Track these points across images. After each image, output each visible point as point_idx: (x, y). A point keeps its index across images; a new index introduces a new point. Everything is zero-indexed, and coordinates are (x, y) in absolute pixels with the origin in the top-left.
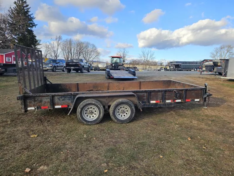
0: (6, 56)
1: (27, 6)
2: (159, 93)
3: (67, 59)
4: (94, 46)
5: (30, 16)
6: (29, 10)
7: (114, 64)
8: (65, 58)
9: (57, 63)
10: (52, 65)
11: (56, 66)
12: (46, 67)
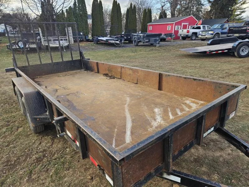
9: (223, 29)
10: (214, 32)
11: (220, 33)
12: (205, 35)
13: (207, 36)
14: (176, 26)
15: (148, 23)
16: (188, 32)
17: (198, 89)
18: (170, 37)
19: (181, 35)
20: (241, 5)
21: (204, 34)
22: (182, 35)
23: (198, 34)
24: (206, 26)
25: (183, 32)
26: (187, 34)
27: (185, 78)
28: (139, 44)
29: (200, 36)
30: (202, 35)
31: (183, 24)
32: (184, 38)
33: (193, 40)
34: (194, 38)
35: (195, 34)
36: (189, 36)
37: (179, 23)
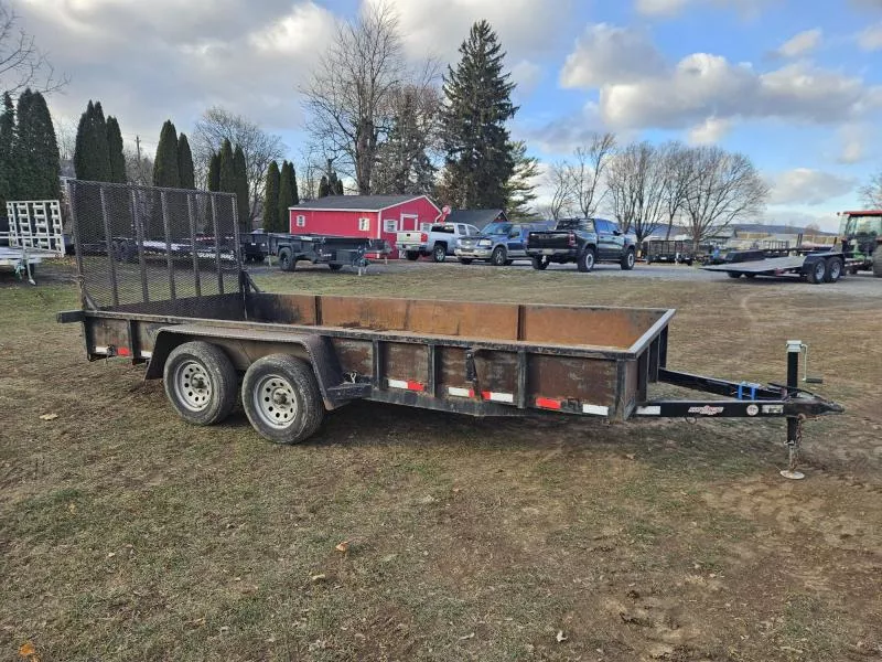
0: (386, 215)
1: (495, 50)
2: (418, 352)
3: (626, 219)
4: (740, 161)
5: (501, 82)
6: (501, 62)
7: (856, 237)
8: (619, 217)
9: (511, 236)
10: (493, 243)
11: (506, 246)
12: (472, 250)
13: (476, 252)
14: (385, 221)
15: (290, 206)
16: (424, 238)
17: (602, 324)
18: (380, 249)
19: (404, 246)
20: (523, 177)
21: (467, 247)
22: (409, 248)
23: (450, 246)
24: (466, 225)
25: (411, 239)
26: (423, 244)
27: (575, 309)
28: (297, 266)
29: (458, 251)
30: (463, 250)
31: (403, 216)
32: (413, 255)
33: (438, 261)
34: (440, 256)
35: (442, 244)
36: (428, 249)
37: (392, 214)
